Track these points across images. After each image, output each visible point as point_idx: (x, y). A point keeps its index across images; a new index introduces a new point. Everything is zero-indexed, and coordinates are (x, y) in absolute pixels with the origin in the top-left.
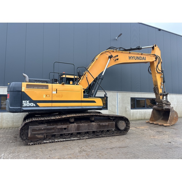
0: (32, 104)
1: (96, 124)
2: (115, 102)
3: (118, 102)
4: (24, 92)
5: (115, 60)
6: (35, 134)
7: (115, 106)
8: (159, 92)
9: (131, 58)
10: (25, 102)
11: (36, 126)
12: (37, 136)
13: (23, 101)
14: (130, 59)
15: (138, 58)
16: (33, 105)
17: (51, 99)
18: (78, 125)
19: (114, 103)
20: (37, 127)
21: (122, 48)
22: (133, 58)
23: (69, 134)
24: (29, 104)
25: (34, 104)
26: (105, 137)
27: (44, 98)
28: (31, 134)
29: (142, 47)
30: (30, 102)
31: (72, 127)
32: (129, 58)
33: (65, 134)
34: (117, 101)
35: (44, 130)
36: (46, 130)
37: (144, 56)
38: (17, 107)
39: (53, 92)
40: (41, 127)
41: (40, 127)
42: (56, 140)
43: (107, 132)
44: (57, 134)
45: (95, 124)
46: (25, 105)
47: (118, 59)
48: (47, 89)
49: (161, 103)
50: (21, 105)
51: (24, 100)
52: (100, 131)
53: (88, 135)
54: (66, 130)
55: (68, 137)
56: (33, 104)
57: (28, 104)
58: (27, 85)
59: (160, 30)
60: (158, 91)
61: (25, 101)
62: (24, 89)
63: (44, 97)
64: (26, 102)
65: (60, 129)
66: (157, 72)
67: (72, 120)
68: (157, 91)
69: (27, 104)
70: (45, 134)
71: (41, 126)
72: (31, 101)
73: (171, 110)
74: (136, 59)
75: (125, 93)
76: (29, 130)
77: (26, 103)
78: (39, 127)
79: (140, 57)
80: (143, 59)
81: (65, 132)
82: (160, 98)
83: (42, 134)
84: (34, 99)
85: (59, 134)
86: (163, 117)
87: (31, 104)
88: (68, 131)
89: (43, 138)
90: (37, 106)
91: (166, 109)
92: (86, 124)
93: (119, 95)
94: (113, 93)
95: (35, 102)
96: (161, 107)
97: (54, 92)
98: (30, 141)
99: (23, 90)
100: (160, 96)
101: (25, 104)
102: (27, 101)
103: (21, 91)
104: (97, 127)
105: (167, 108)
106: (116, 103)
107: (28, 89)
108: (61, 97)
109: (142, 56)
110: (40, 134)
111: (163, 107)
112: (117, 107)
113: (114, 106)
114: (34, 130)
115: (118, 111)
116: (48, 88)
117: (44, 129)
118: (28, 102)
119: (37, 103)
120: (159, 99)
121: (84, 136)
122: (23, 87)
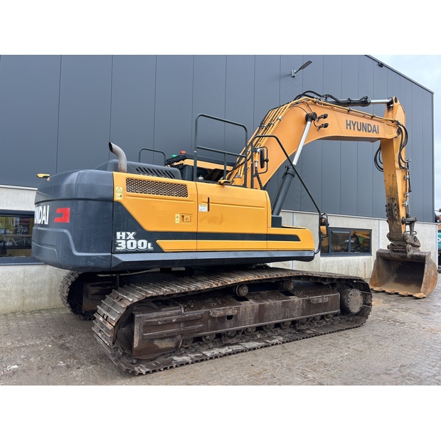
0: (144, 244)
1: (301, 299)
4: (119, 203)
5: (320, 127)
6: (152, 339)
8: (399, 216)
9: (350, 125)
10: (124, 238)
11: (155, 314)
12: (156, 343)
13: (118, 234)
14: (349, 127)
15: (364, 127)
16: (145, 247)
17: (194, 230)
18: (260, 306)
20: (157, 317)
21: (331, 97)
22: (354, 126)
23: (238, 332)
24: (135, 242)
25: (149, 244)
26: (321, 334)
27: (177, 225)
28: (142, 339)
29: (372, 101)
30: (137, 238)
31: (245, 312)
32: (347, 125)
33: (229, 334)
35: (177, 326)
36: (182, 325)
38: (99, 252)
39: (200, 208)
40: (170, 316)
41: (167, 316)
42: (209, 354)
43: (321, 321)
44: (210, 335)
45: (299, 301)
46: (122, 245)
47: (326, 126)
48: (185, 198)
49: (401, 243)
50: (111, 245)
51: (121, 231)
52: (308, 319)
53: (279, 331)
54: (232, 321)
55: (235, 340)
56: (145, 242)
57: (132, 243)
58: (129, 181)
59: (381, 65)
60: (398, 212)
61: (124, 234)
62: (120, 194)
63: (178, 220)
64: (127, 236)
65: (217, 320)
66: (400, 165)
67: (244, 291)
68: (396, 213)
69: (129, 242)
70: (179, 337)
71: (168, 313)
72: (141, 234)
73: (427, 259)
74: (359, 128)
75: (308, 216)
76: (136, 328)
77: (126, 240)
78: (163, 316)
79: (369, 125)
80: (373, 131)
81: (229, 327)
82: (400, 229)
83: (172, 337)
84: (149, 226)
85: (213, 334)
86: (396, 276)
87: (140, 242)
88: (237, 323)
89: (171, 348)
90: (158, 249)
91: (412, 256)
92: (279, 302)
93: (297, 220)
95: (152, 236)
96: (398, 251)
97: (203, 208)
98: (135, 361)
99: (117, 197)
100: (403, 226)
101: (123, 242)
102: (129, 233)
103: (113, 201)
104: (303, 309)
105: (415, 254)
107: (131, 193)
108: (220, 222)
109: (372, 123)
110: (165, 338)
111: (406, 252)
114: (149, 326)
116: (186, 196)
117: (178, 322)
118: (131, 235)
119: (157, 241)
120: (398, 232)
121: (270, 334)
122: (116, 188)
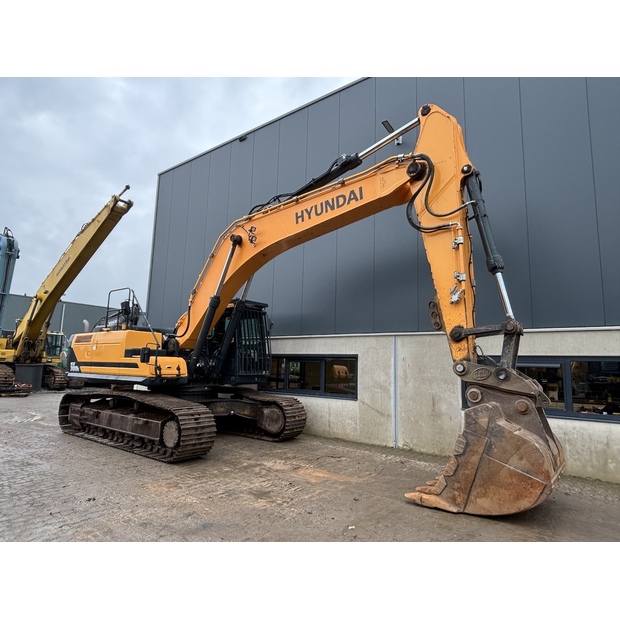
1: (133, 417)
2: (387, 374)
3: (400, 373)
7: (385, 390)
9: (302, 216)
13: (71, 363)
14: (300, 219)
15: (329, 205)
18: (110, 415)
19: (383, 378)
22: (309, 214)
25: (78, 368)
32: (297, 218)
34: (392, 370)
37: (355, 188)
39: (93, 348)
45: (131, 419)
46: (72, 369)
48: (89, 343)
57: (74, 368)
74: (319, 212)
75: (429, 338)
80: (350, 199)
87: (76, 367)
88: (99, 422)
93: (403, 346)
94: (379, 338)
95: (79, 364)
99: (72, 346)
101: (72, 367)
106: (389, 377)
107: (76, 343)
109: (346, 191)
112: (392, 392)
113: (381, 387)
115: (399, 409)
116: (91, 341)
118: (74, 364)
119: (80, 367)
